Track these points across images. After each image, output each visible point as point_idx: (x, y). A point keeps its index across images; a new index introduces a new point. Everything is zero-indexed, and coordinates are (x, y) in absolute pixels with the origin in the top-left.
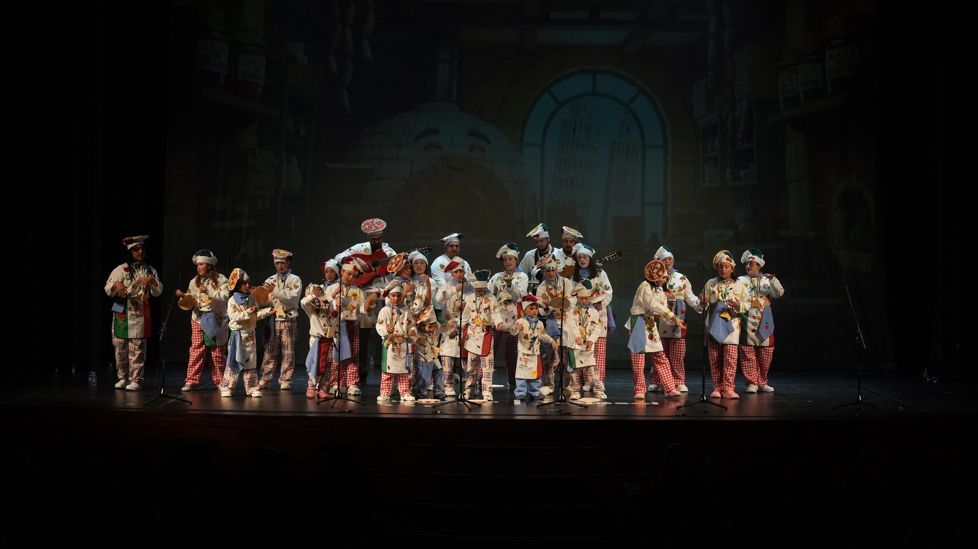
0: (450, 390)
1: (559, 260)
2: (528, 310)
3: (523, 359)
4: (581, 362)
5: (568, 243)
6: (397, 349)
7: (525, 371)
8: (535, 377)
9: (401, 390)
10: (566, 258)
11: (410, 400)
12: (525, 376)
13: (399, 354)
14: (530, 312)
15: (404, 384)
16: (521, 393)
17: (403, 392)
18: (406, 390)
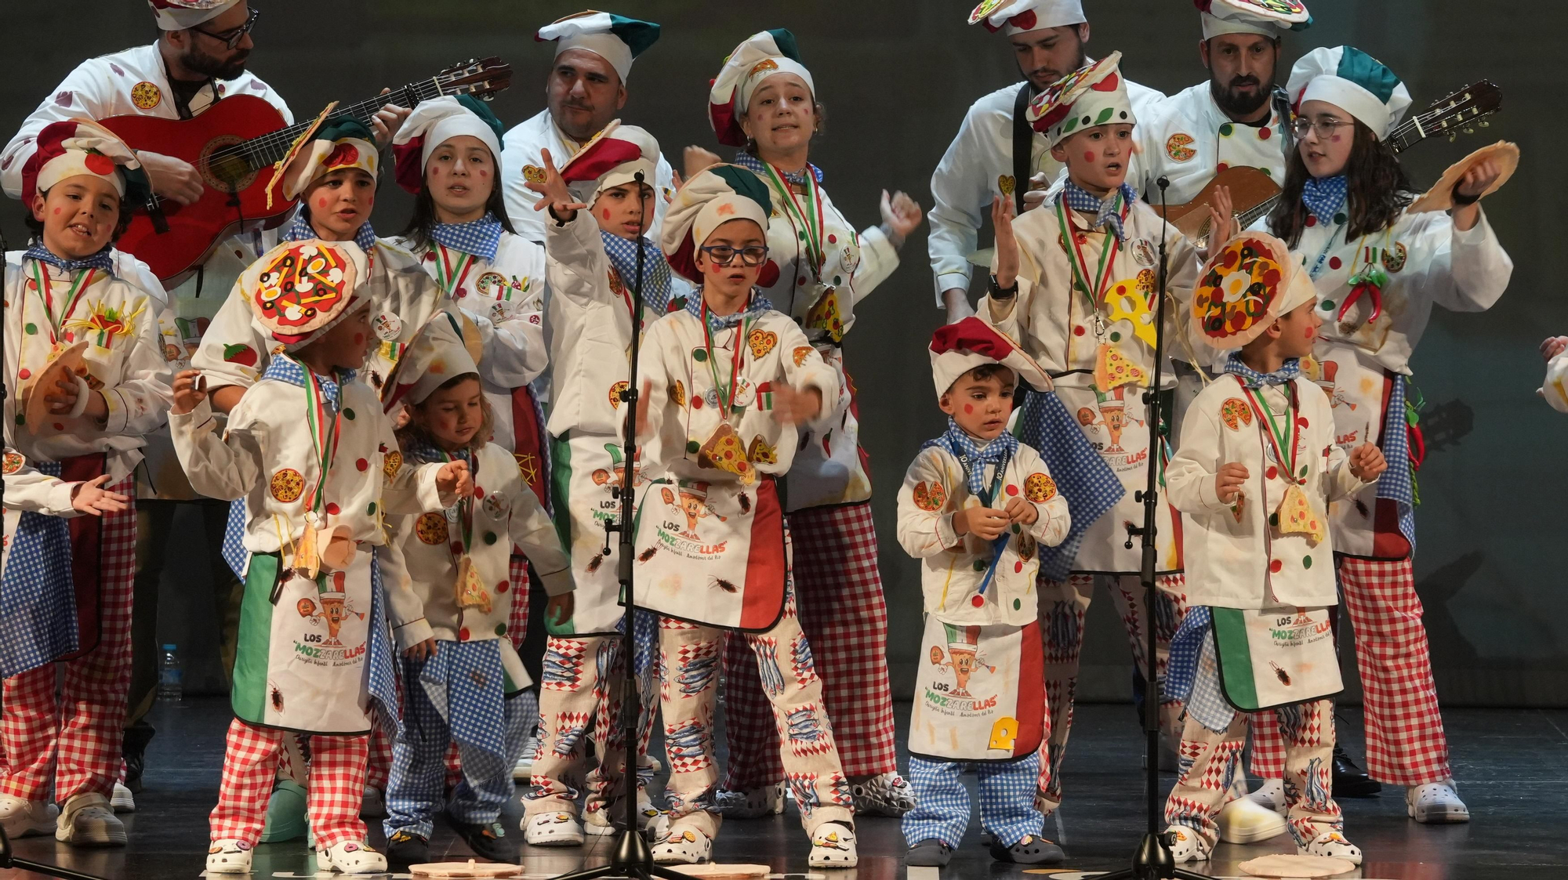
0: (553, 817)
1: (1189, 140)
2: (962, 397)
3: (948, 657)
4: (1283, 677)
5: (1237, 57)
6: (324, 602)
7: (957, 718)
8: (1005, 748)
9: (318, 816)
10: (1226, 130)
11: (363, 867)
12: (955, 745)
13: (333, 633)
14: (969, 409)
15: (340, 784)
16: (935, 830)
17: (326, 827)
18: (343, 816)
